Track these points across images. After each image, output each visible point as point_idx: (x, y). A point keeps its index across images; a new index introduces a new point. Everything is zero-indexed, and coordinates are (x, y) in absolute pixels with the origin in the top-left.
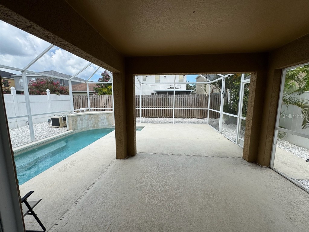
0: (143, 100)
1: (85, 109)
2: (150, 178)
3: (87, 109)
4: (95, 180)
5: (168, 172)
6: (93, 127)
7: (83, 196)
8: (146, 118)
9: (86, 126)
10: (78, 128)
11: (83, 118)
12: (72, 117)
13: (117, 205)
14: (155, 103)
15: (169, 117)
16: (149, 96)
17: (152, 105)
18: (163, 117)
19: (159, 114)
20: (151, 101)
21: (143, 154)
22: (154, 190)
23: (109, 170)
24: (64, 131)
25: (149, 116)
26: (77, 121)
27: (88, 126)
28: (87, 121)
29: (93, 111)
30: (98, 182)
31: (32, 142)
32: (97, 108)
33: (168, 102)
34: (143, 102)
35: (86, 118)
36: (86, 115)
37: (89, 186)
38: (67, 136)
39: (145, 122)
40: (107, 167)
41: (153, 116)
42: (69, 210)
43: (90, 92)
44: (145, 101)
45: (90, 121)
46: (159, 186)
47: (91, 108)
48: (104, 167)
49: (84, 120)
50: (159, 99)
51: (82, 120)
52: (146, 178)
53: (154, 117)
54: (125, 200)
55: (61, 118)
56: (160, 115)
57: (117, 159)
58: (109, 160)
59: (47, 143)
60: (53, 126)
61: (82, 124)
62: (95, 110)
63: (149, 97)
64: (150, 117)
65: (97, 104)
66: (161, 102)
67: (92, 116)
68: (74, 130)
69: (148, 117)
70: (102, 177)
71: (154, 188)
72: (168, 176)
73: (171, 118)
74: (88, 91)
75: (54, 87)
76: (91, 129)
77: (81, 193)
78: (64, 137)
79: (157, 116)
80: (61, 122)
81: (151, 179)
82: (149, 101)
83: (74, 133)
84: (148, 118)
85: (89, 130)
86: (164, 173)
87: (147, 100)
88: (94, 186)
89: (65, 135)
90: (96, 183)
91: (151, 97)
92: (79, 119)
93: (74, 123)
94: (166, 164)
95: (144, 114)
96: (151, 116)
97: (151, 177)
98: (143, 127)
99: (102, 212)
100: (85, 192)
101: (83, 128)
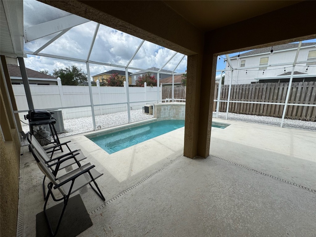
0: (235, 90)
1: (169, 100)
2: (216, 197)
3: (171, 99)
4: (156, 171)
5: (249, 200)
6: (174, 117)
7: (141, 183)
8: (235, 114)
9: (168, 116)
10: (162, 116)
11: (166, 108)
12: (157, 106)
13: (165, 210)
14: (253, 95)
15: (274, 116)
16: (245, 86)
17: (247, 98)
18: (263, 115)
19: (258, 110)
20: (247, 92)
21: (217, 159)
22: (217, 217)
23: (172, 166)
24: (151, 117)
25: (241, 111)
26: (161, 110)
27: (170, 116)
28: (169, 111)
29: (176, 102)
30: (158, 174)
31: (129, 123)
32: (181, 99)
33: (276, 94)
34: (235, 94)
35: (169, 109)
36: (168, 105)
37: (149, 175)
38: (152, 122)
39: (232, 119)
40: (172, 161)
41: (247, 112)
42: (127, 191)
43: (174, 84)
44: (238, 93)
45: (172, 111)
46: (227, 215)
47: (175, 99)
48: (170, 160)
49: (166, 110)
50: (261, 90)
51: (165, 109)
52: (211, 193)
53: (249, 114)
54: (175, 210)
55: (150, 106)
56: (259, 112)
57: (184, 156)
58: (176, 154)
59: (137, 126)
60: (145, 112)
61: (165, 113)
62: (180, 101)
63: (244, 88)
64: (242, 114)
65: (182, 96)
66: (264, 93)
67: (174, 107)
68: (158, 118)
69: (240, 113)
70: (163, 170)
71: (217, 214)
72: (247, 207)
73: (278, 117)
74: (173, 84)
75: (150, 80)
76: (172, 119)
77: (141, 179)
78: (150, 123)
79: (254, 113)
80: (150, 110)
81: (217, 199)
82: (244, 93)
83: (157, 121)
84: (238, 115)
85: (170, 119)
86: (242, 199)
87: (241, 91)
88: (153, 177)
89: (150, 121)
90: (156, 174)
91: (247, 88)
92: (162, 109)
93: (159, 112)
94: (250, 186)
95: (233, 109)
96: (244, 112)
97: (218, 196)
98: (228, 125)
99: (149, 210)
100: (144, 179)
101: (165, 117)
